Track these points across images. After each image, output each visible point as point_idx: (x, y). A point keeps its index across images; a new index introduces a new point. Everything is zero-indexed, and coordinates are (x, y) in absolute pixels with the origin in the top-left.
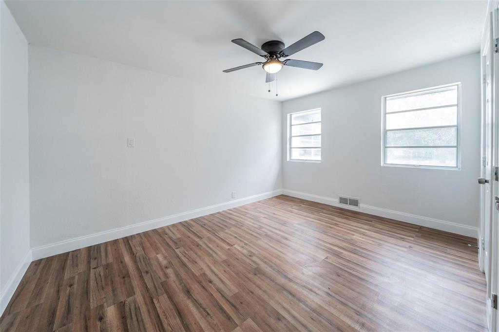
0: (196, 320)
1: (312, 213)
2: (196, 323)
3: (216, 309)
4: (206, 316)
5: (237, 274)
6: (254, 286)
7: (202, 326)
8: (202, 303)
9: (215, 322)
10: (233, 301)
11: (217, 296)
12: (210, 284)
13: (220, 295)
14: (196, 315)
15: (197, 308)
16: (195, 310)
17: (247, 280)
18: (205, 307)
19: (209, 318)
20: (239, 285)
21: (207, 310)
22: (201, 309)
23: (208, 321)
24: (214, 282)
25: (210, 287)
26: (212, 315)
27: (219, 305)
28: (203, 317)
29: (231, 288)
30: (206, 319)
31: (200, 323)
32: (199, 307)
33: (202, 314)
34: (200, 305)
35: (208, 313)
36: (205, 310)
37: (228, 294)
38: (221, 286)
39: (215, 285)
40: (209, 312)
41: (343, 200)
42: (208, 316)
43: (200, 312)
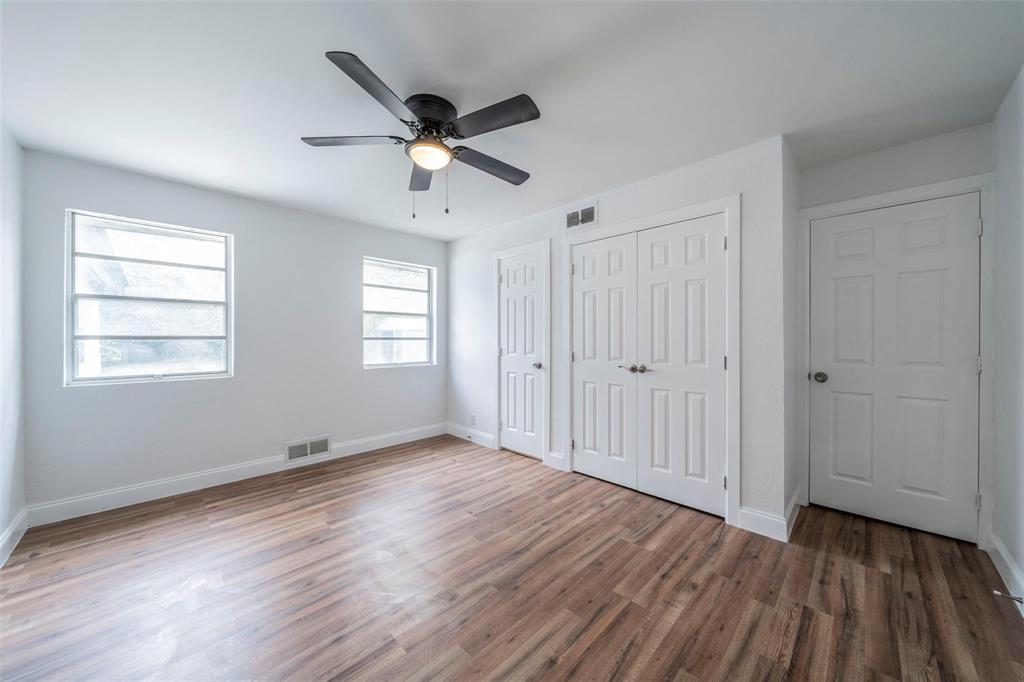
0: (652, 661)
1: (284, 501)
2: (656, 658)
3: (618, 634)
4: (637, 645)
5: (518, 616)
6: (546, 589)
7: (656, 646)
8: (614, 662)
9: (641, 630)
10: (590, 614)
11: (587, 640)
12: (560, 660)
13: (583, 635)
14: (642, 663)
15: (629, 667)
16: (635, 669)
17: (534, 599)
18: (621, 653)
19: (639, 640)
20: (551, 608)
21: (624, 647)
22: (628, 658)
23: (644, 641)
24: (551, 653)
25: (568, 658)
26: (632, 638)
27: (608, 632)
28: (640, 650)
29: (563, 621)
30: (642, 645)
31: (654, 651)
32: (624, 664)
33: (638, 654)
34: (619, 665)
35: (630, 645)
36: (626, 654)
37: (576, 622)
38: (559, 639)
39: (559, 652)
40: (628, 643)
41: (297, 451)
42: (635, 642)
43: (635, 659)
